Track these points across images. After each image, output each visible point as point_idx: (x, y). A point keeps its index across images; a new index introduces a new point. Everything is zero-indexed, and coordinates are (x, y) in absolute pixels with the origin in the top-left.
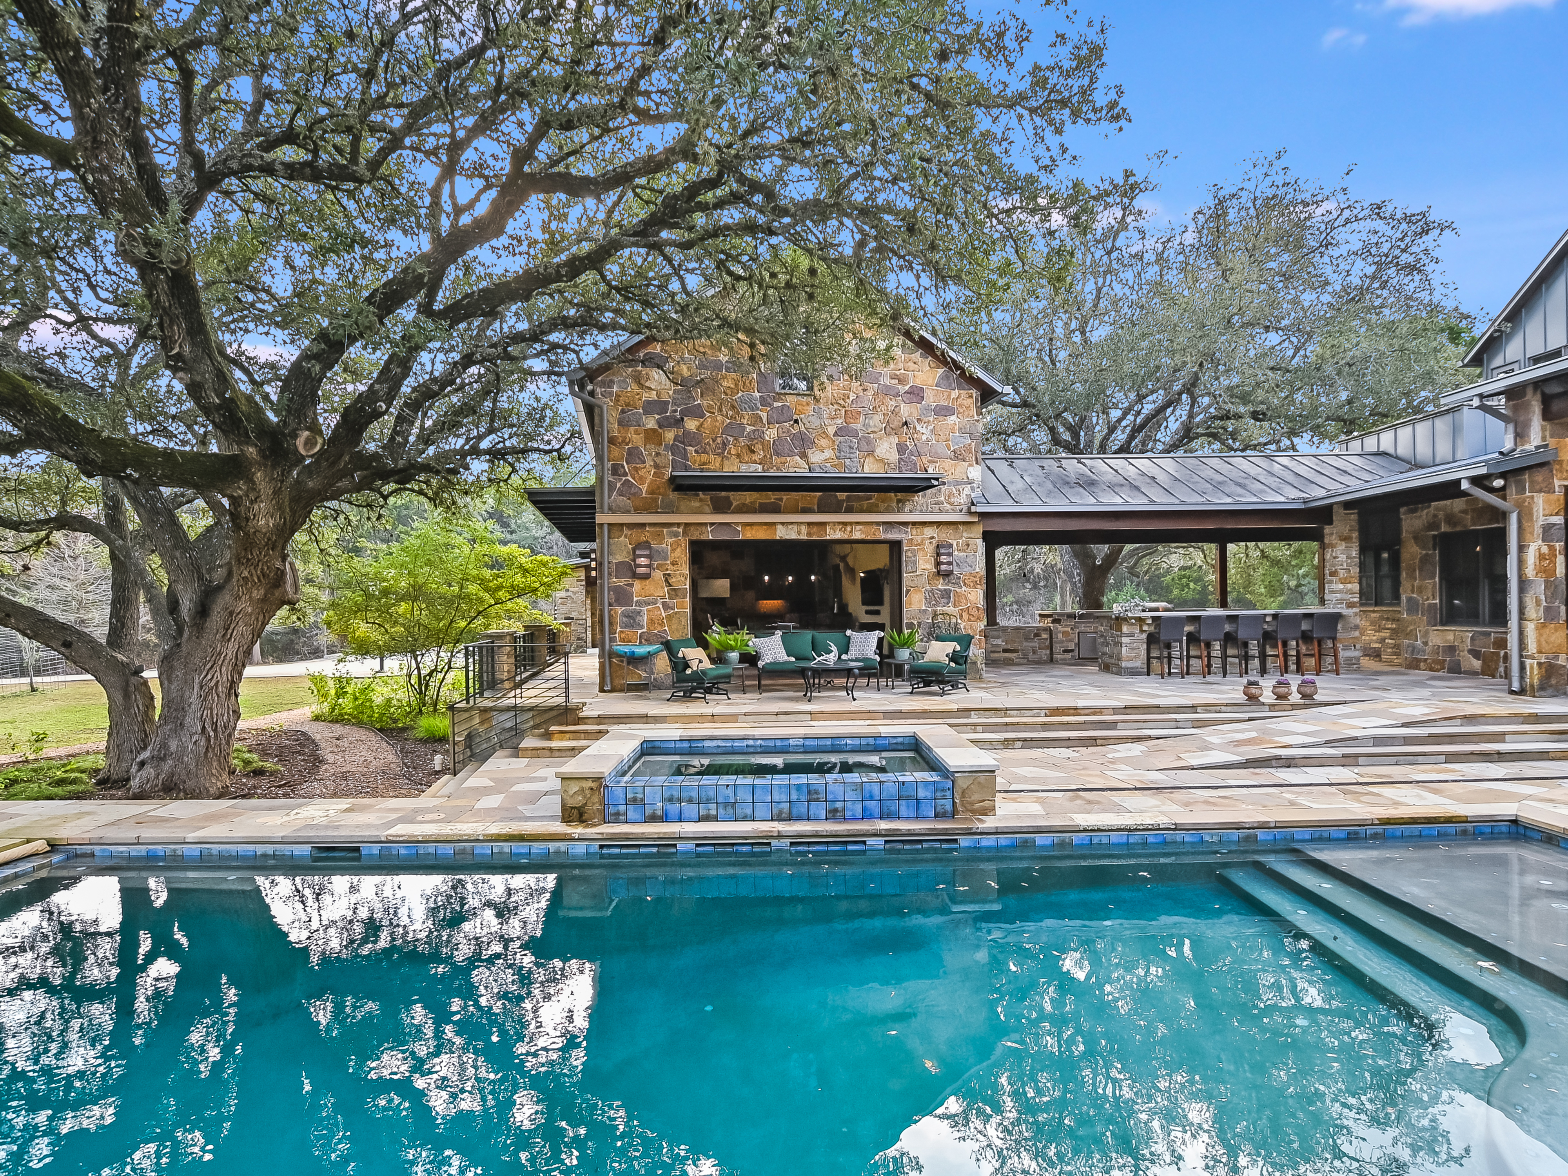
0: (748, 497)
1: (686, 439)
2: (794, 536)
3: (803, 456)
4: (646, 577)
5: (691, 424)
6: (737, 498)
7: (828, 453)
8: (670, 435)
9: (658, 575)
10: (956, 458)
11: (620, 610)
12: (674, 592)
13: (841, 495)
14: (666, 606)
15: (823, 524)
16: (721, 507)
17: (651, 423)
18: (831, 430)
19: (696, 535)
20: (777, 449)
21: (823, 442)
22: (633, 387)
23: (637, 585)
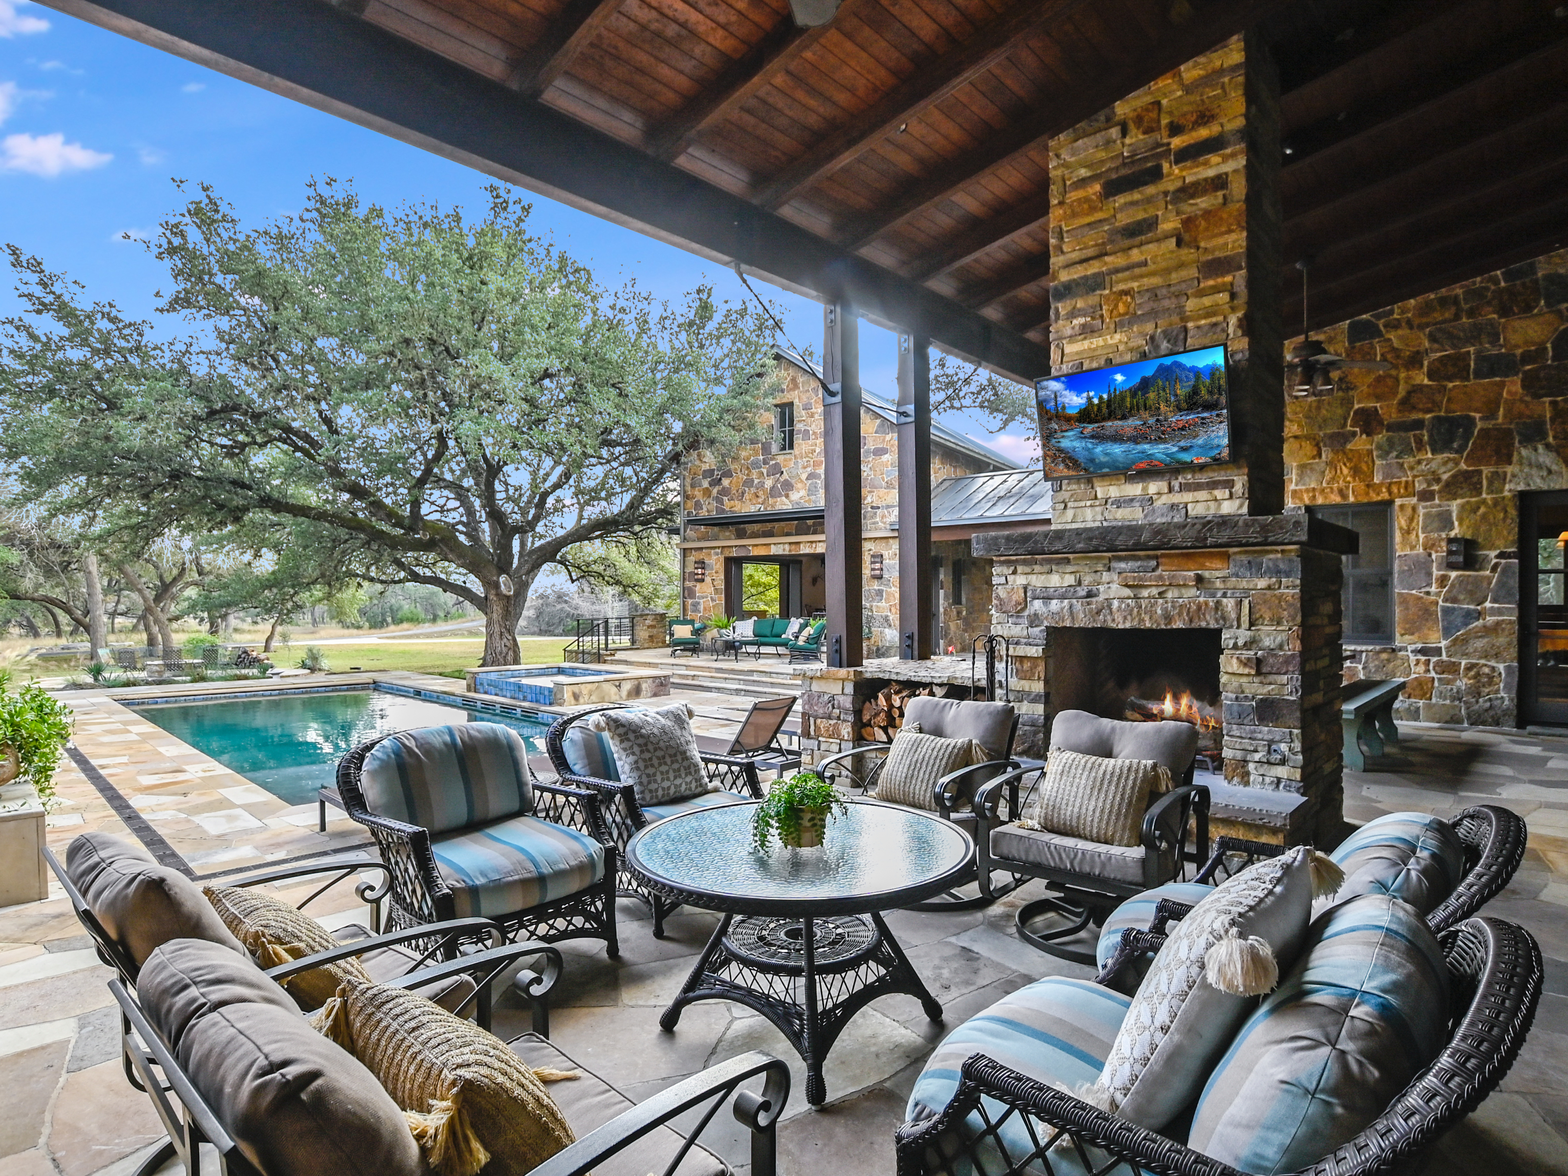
0: (756, 527)
1: (725, 492)
2: (781, 552)
3: (787, 496)
4: (703, 580)
5: (726, 482)
6: (750, 528)
7: (803, 493)
8: (715, 491)
9: (708, 579)
10: (888, 487)
11: (690, 601)
12: (716, 590)
13: (810, 522)
14: (713, 600)
15: (798, 543)
16: (741, 535)
17: (705, 484)
18: (804, 477)
19: (727, 553)
20: (773, 493)
21: (799, 485)
22: (697, 463)
23: (698, 585)
